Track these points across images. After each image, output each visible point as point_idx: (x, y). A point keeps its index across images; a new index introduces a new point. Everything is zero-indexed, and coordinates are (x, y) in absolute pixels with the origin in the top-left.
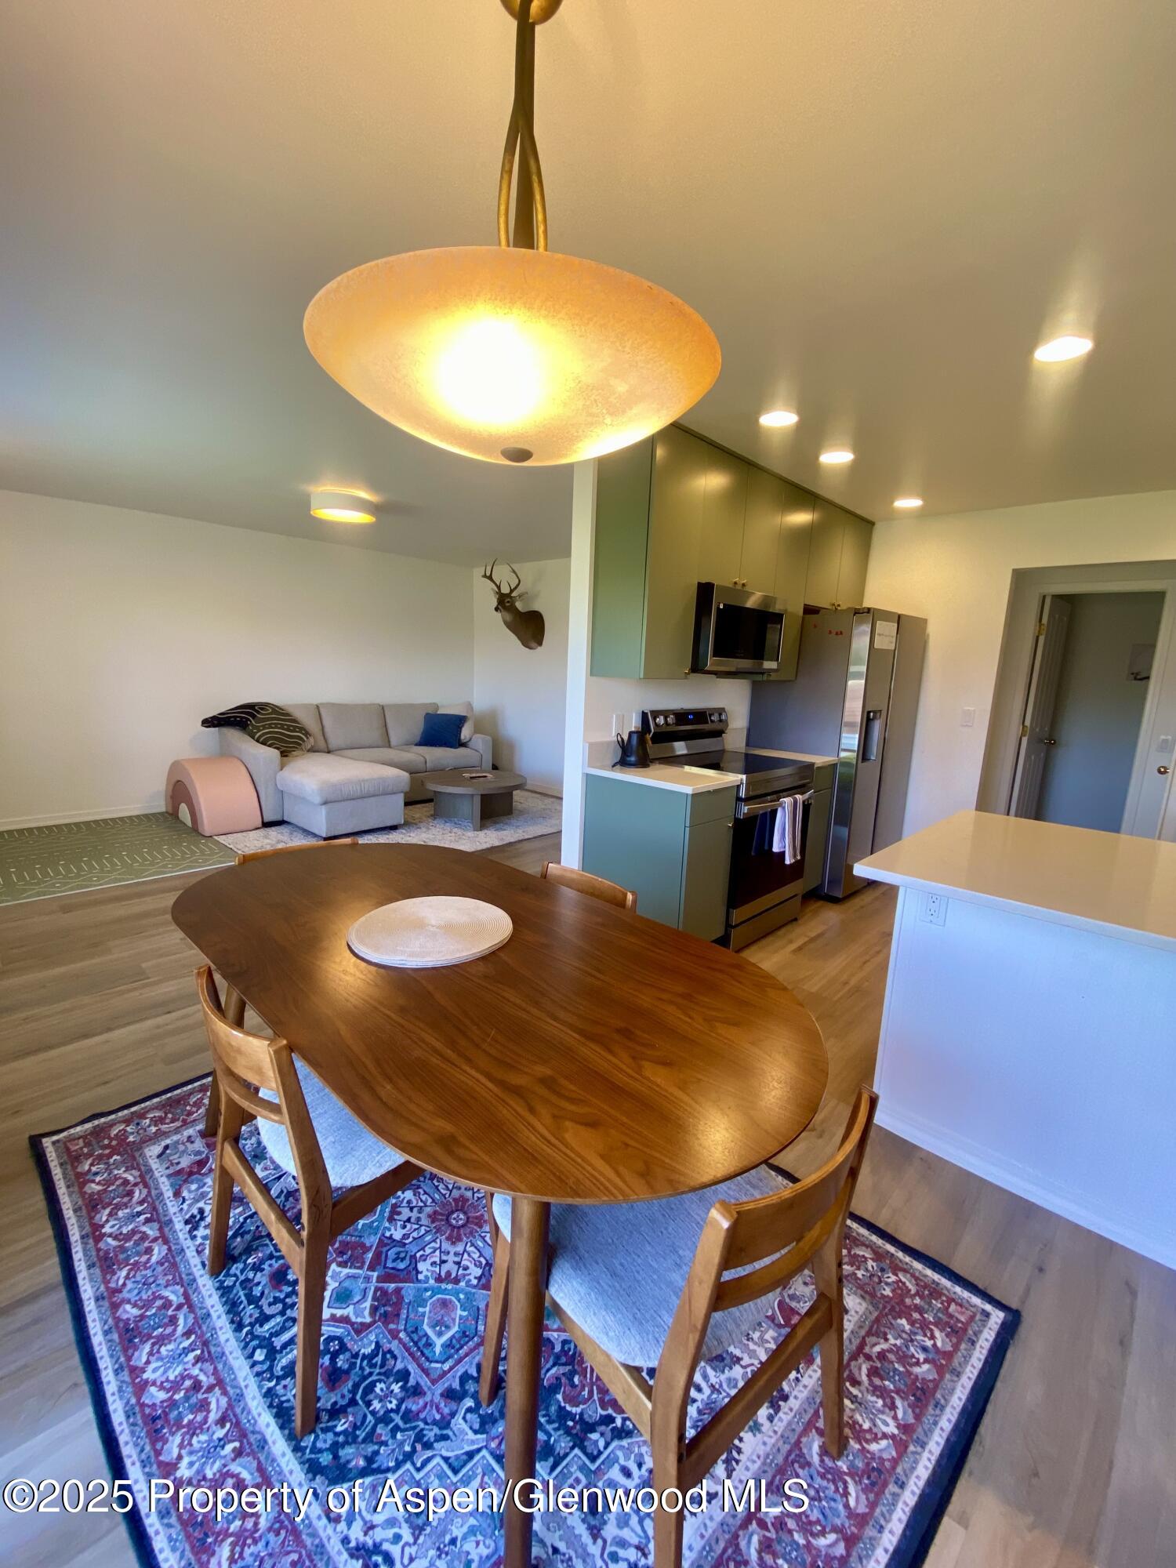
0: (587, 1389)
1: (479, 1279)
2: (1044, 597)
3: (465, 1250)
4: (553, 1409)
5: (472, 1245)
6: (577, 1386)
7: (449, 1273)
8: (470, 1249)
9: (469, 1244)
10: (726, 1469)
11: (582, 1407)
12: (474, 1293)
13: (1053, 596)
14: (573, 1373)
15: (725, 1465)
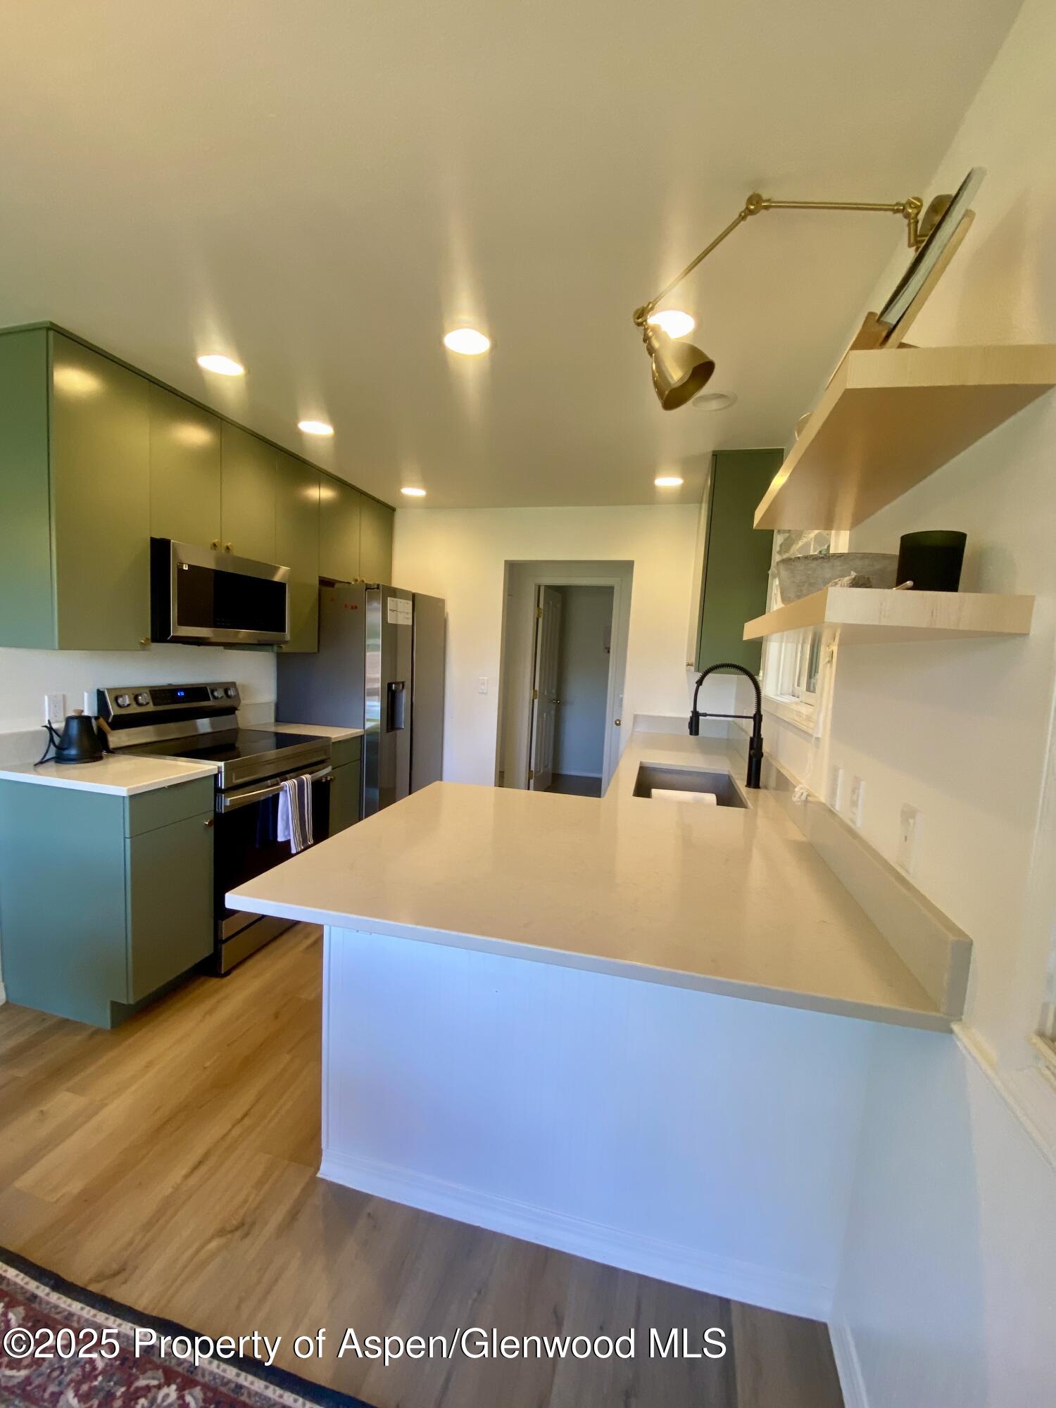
2: (539, 587)
13: (545, 586)
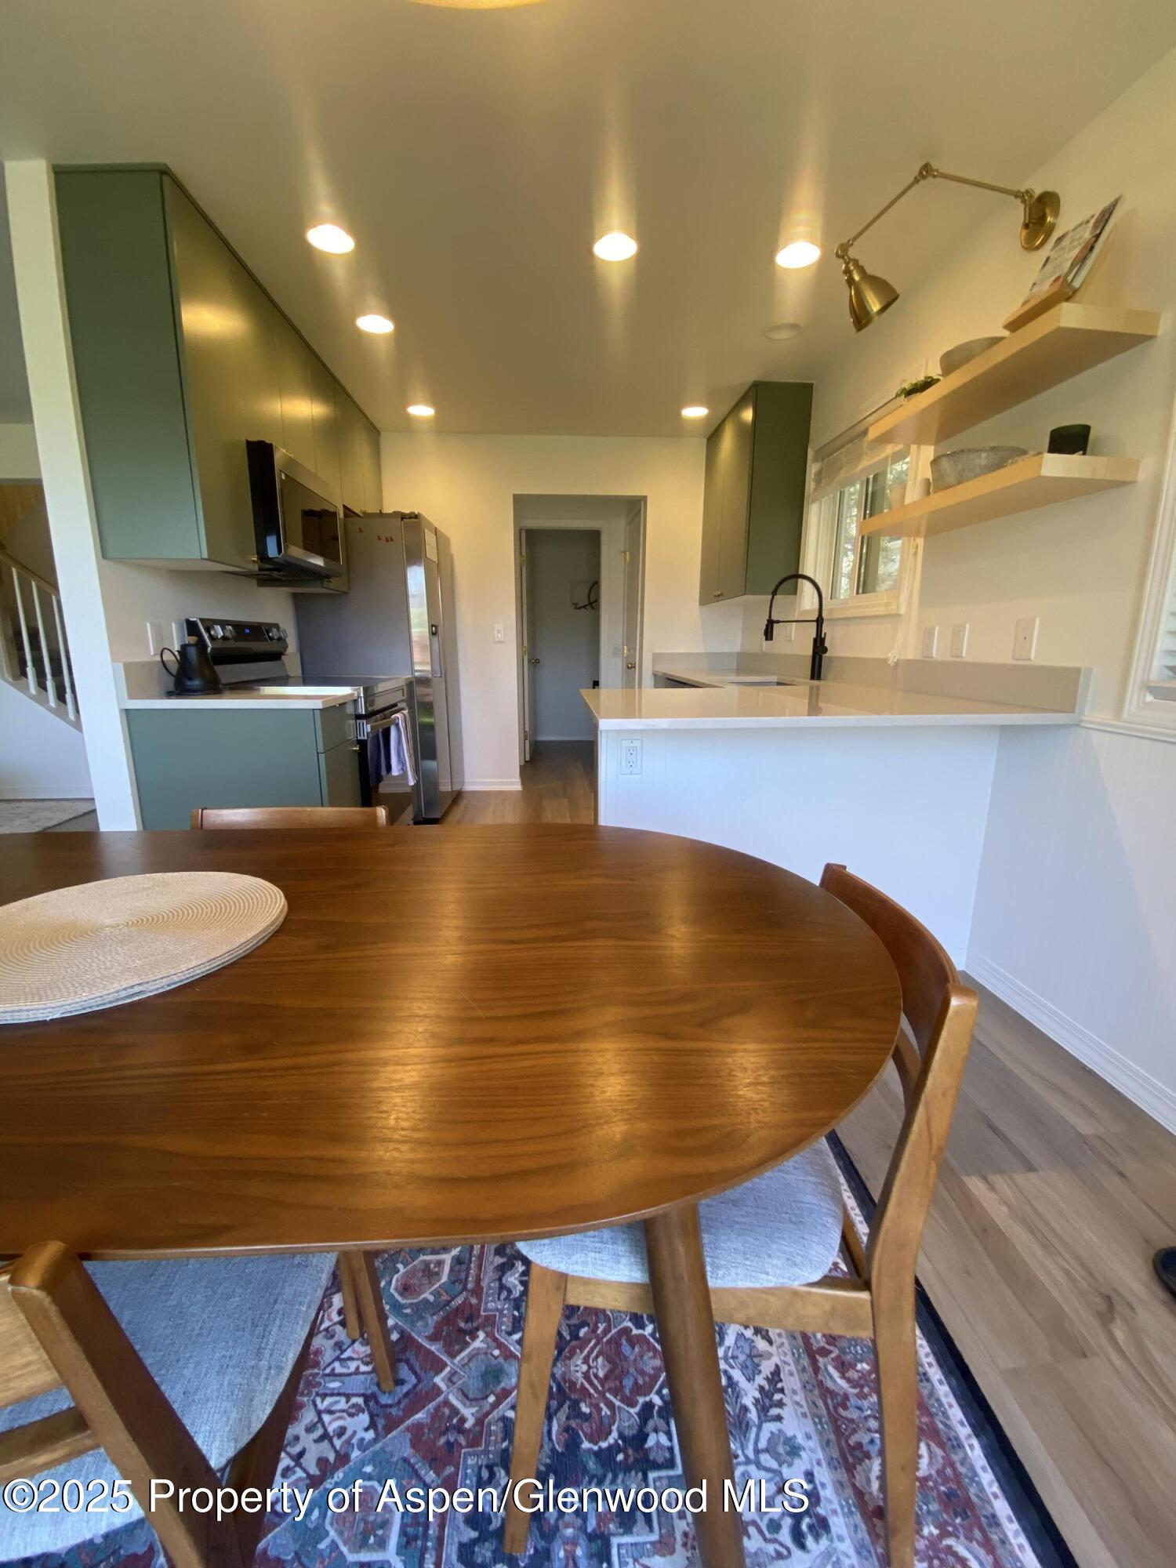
0: (602, 1405)
1: (373, 1425)
2: (521, 531)
3: (319, 1413)
4: (592, 1464)
5: (324, 1396)
6: (591, 1414)
7: (322, 1462)
8: (322, 1405)
9: (318, 1400)
10: (763, 1338)
11: (614, 1428)
12: (383, 1449)
13: (527, 530)
14: (575, 1406)
15: (759, 1336)
